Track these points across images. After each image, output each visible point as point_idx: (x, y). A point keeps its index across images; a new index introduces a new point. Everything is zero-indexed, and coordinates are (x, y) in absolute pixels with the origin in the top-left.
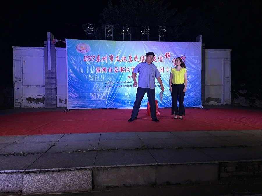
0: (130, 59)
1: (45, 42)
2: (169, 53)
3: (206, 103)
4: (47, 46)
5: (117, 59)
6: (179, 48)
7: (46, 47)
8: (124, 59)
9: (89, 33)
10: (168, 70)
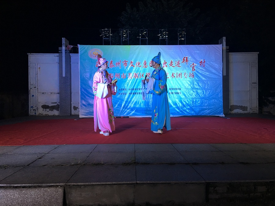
0: (145, 65)
2: (187, 58)
3: (230, 112)
4: (62, 53)
5: (131, 64)
6: (198, 52)
8: (139, 65)
9: (104, 38)
10: (186, 75)
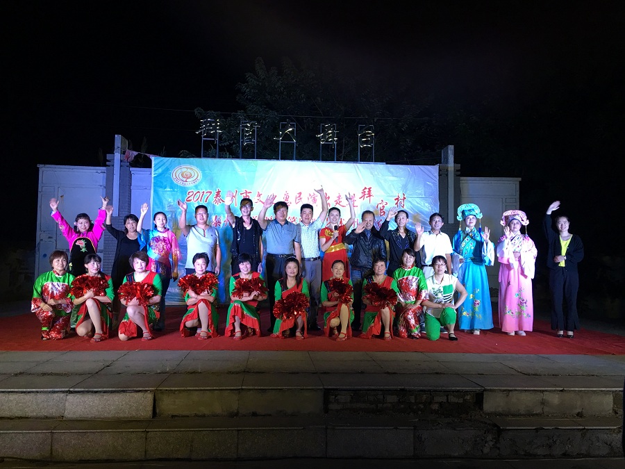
1: (109, 156)
2: (370, 189)
4: (113, 165)
5: (259, 198)
6: (392, 178)
7: (111, 167)
9: (205, 137)
